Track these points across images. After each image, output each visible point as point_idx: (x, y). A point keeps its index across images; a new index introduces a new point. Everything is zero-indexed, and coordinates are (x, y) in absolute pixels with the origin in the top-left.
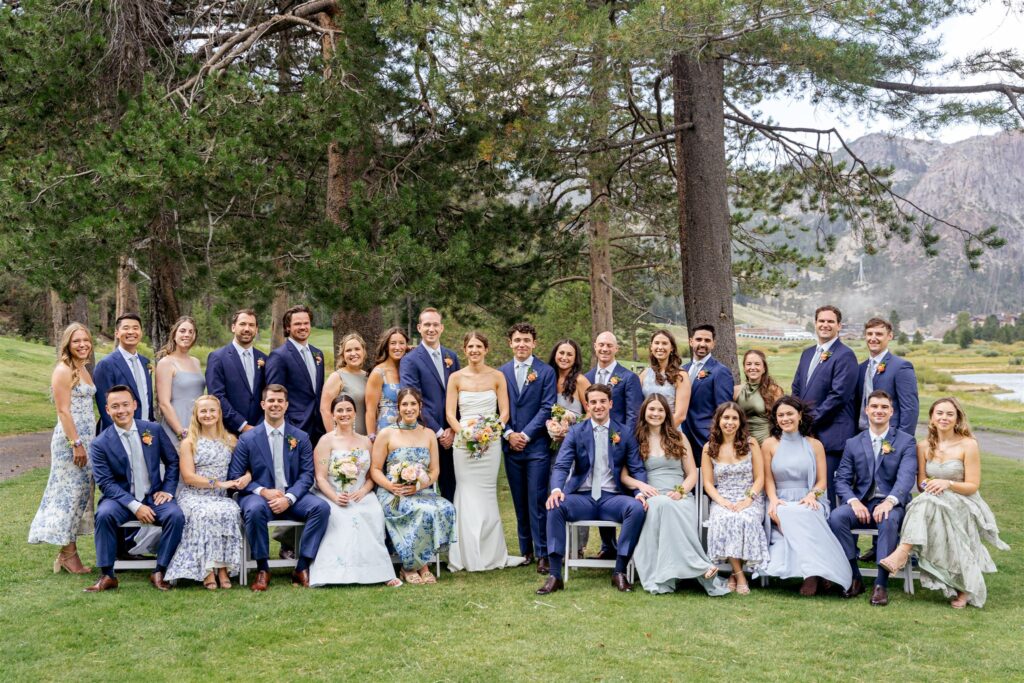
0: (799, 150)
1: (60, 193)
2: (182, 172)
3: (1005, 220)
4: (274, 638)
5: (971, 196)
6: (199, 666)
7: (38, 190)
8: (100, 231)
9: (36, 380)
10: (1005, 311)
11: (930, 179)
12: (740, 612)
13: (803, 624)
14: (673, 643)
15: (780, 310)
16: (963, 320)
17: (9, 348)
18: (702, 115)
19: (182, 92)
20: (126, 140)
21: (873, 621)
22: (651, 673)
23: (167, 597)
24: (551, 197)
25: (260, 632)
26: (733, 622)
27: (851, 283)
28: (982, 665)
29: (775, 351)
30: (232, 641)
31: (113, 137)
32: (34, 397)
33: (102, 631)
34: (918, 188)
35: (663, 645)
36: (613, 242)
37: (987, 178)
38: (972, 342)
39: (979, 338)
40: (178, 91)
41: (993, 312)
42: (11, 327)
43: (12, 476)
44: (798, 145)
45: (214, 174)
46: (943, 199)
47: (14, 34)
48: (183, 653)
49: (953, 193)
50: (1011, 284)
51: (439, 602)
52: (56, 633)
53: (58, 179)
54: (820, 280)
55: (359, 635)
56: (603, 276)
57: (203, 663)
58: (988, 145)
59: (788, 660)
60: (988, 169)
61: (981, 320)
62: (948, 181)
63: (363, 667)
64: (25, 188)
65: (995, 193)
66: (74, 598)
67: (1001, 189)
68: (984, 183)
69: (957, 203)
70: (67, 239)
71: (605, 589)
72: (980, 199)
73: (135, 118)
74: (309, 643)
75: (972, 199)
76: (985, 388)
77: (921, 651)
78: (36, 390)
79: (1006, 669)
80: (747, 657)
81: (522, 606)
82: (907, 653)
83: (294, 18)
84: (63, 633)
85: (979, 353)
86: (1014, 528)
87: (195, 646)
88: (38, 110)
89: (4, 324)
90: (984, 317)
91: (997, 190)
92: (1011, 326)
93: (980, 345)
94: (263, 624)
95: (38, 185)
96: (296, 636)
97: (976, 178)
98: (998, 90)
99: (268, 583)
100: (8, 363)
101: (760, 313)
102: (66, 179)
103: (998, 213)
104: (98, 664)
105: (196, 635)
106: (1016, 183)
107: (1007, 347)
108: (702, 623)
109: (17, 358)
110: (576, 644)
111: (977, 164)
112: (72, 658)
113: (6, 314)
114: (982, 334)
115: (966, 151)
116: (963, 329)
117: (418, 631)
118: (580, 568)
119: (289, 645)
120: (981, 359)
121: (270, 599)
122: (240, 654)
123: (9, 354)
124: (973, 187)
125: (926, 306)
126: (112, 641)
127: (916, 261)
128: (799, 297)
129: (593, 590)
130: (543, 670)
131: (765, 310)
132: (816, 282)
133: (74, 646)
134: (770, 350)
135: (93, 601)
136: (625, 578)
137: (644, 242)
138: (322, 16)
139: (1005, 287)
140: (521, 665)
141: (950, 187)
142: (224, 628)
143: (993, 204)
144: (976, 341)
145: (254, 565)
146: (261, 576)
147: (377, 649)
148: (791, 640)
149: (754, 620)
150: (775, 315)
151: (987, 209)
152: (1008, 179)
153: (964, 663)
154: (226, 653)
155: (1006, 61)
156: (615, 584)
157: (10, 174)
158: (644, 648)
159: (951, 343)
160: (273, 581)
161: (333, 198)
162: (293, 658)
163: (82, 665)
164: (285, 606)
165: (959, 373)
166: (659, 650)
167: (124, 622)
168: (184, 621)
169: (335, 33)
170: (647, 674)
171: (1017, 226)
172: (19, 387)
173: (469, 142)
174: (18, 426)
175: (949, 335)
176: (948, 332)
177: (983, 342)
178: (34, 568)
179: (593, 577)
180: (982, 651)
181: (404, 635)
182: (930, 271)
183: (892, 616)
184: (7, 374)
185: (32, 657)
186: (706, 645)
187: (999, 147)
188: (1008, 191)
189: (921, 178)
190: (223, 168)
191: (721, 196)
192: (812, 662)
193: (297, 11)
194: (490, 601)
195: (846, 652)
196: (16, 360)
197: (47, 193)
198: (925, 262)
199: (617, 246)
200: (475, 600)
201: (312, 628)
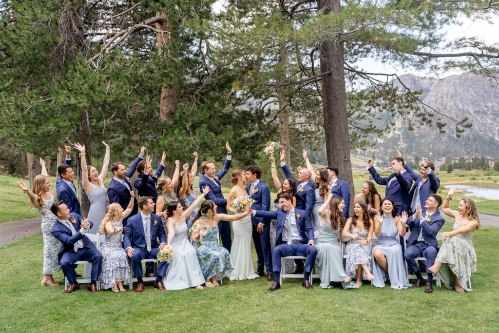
0: (377, 83)
1: (37, 109)
2: (97, 99)
3: (466, 113)
4: (150, 314)
5: (450, 103)
6: (117, 327)
7: (27, 108)
8: (57, 126)
9: (19, 195)
10: (468, 156)
11: (432, 95)
12: (363, 297)
13: (392, 302)
14: (335, 312)
15: (364, 156)
16: (448, 160)
17: (6, 181)
18: (334, 68)
19: (93, 60)
20: (69, 84)
21: (424, 299)
22: (327, 326)
23: (96, 296)
24: (260, 106)
25: (143, 311)
26: (361, 302)
27: (396, 143)
28: (477, 319)
29: (363, 176)
30: (130, 316)
31: (62, 83)
32: (19, 204)
33: (69, 312)
34: (426, 99)
35: (330, 313)
36: (290, 126)
37: (457, 94)
38: (453, 170)
39: (456, 168)
40: (91, 60)
41: (462, 156)
42: (5, 171)
43: (14, 241)
44: (378, 81)
45: (112, 99)
46: (438, 104)
47: (15, 36)
48: (109, 322)
49: (442, 101)
50: (470, 143)
51: (224, 295)
52: (48, 314)
53: (36, 103)
54: (382, 142)
55: (190, 311)
56: (285, 142)
57: (119, 326)
58: (458, 79)
59: (388, 318)
60: (458, 90)
61: (457, 160)
62: (440, 96)
63: (194, 326)
64: (20, 107)
65: (461, 101)
66: (53, 297)
67: (464, 99)
68: (456, 97)
69: (444, 106)
70: (41, 131)
71: (300, 288)
72: (455, 104)
73: (72, 73)
74: (167, 316)
75: (451, 104)
76: (460, 191)
77: (448, 313)
78: (20, 200)
79: (487, 320)
80: (369, 318)
81: (263, 296)
82: (442, 314)
83: (145, 26)
84: (51, 314)
85: (456, 175)
86: (482, 256)
87: (114, 319)
88: (27, 71)
89: (2, 169)
90: (458, 158)
91: (463, 100)
92: (470, 162)
93: (456, 171)
94: (144, 308)
95: (27, 105)
96: (160, 313)
97: (452, 94)
98: (469, 55)
99: (143, 289)
100: (6, 187)
101: (355, 158)
102: (39, 102)
103: (463, 111)
104: (69, 328)
105: (113, 314)
106: (471, 96)
107: (469, 172)
108: (347, 302)
109: (9, 185)
110: (290, 313)
111: (453, 88)
112: (57, 325)
113: (2, 164)
114: (457, 166)
115: (447, 82)
116: (449, 164)
117: (216, 309)
118: (286, 278)
119: (158, 317)
120: (457, 178)
121: (145, 296)
122: (135, 321)
123: (6, 184)
124: (452, 98)
125: (431, 154)
126: (74, 317)
127: (426, 133)
128: (373, 151)
129: (294, 288)
130: (277, 325)
131: (357, 156)
132: (380, 143)
133: (57, 319)
134: (360, 175)
135: (62, 299)
136: (308, 282)
137: (304, 126)
138: (157, 24)
139: (467, 144)
140: (266, 324)
141: (441, 98)
142: (125, 310)
143: (460, 106)
144: (454, 169)
145: (136, 280)
146: (139, 285)
147: (199, 317)
148: (388, 309)
149: (370, 300)
150: (362, 159)
151: (458, 108)
152: (467, 95)
153: (469, 318)
154: (129, 322)
155: (473, 42)
156: (304, 285)
157: (13, 101)
158: (322, 314)
159: (443, 170)
160: (145, 288)
161: (163, 108)
162: (160, 323)
163: (62, 329)
164: (152, 299)
165: (447, 184)
166: (329, 315)
167: (79, 308)
168: (106, 307)
169: (164, 33)
170: (325, 326)
171: (472, 116)
172: (11, 199)
173: (227, 82)
174: (13, 217)
175: (442, 167)
176: (442, 166)
177: (457, 170)
178: (32, 284)
179: (293, 282)
180: (476, 312)
181: (210, 311)
182: (433, 137)
183: (433, 297)
184: (5, 193)
185: (38, 326)
186: (350, 312)
187: (463, 80)
188: (467, 100)
189: (427, 94)
190: (116, 96)
191: (344, 105)
192: (399, 319)
193: (146, 22)
194: (247, 294)
195: (414, 314)
196: (9, 186)
197: (31, 109)
198: (430, 133)
199: (292, 129)
200: (240, 294)
201: (166, 308)
